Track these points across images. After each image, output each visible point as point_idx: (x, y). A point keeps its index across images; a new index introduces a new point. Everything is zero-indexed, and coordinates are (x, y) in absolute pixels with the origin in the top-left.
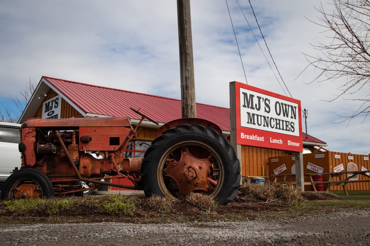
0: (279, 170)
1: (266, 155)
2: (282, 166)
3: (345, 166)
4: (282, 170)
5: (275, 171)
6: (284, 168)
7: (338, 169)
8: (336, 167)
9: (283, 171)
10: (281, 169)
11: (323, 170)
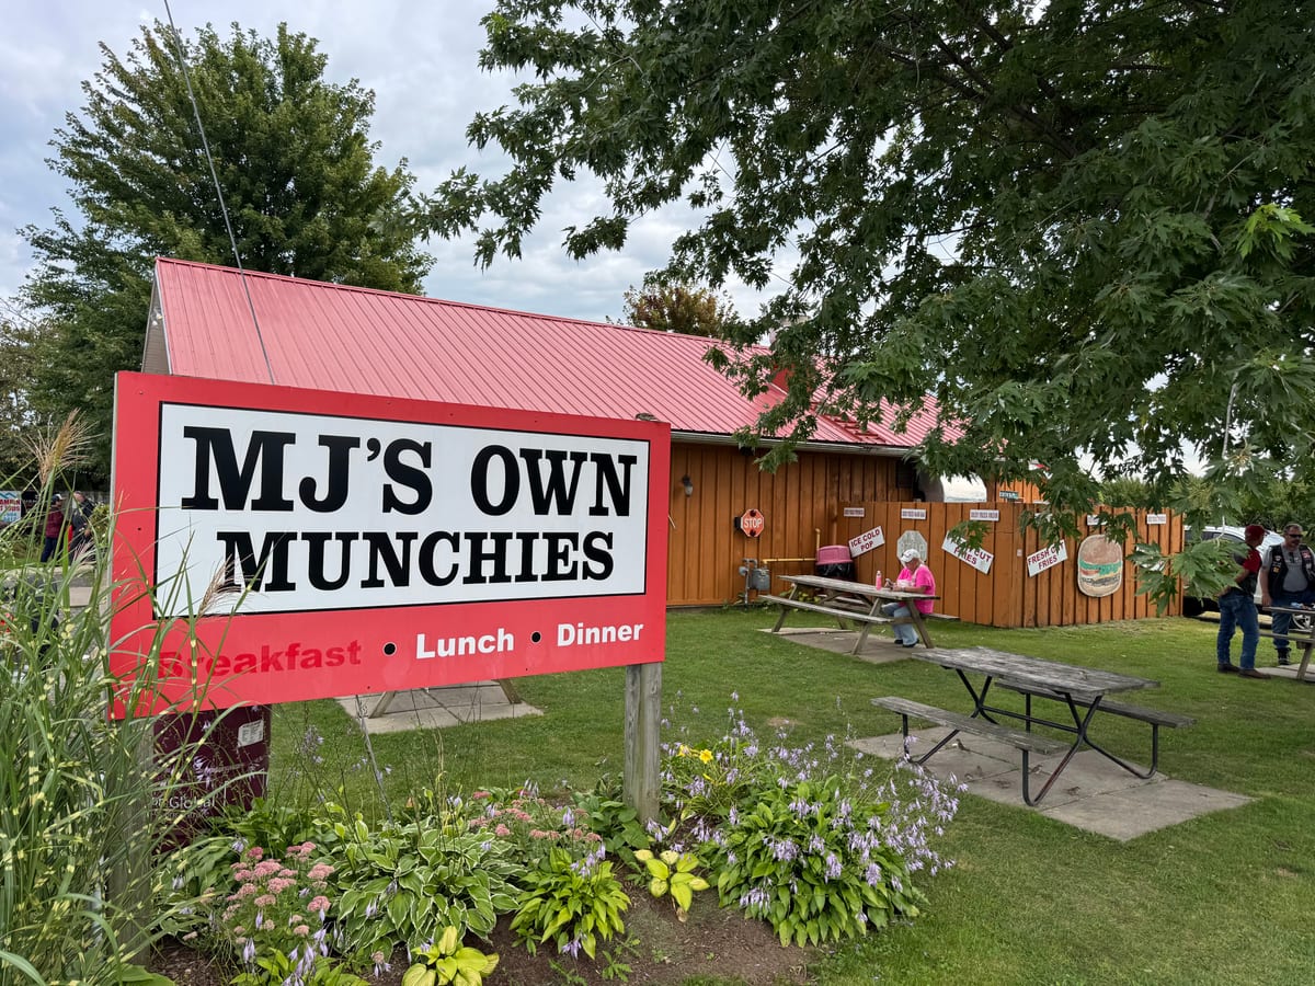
0: (864, 543)
1: (832, 495)
2: (874, 531)
3: (1073, 552)
4: (871, 543)
5: (854, 544)
6: (879, 540)
7: (1045, 559)
8: (1039, 552)
9: (873, 546)
10: (868, 541)
11: (991, 560)
